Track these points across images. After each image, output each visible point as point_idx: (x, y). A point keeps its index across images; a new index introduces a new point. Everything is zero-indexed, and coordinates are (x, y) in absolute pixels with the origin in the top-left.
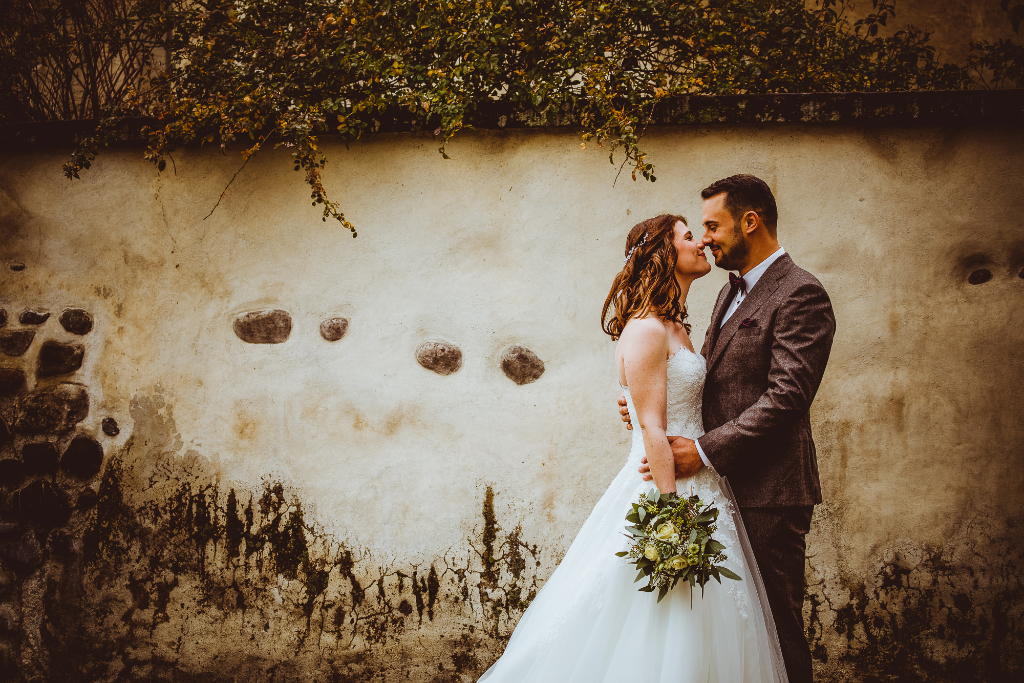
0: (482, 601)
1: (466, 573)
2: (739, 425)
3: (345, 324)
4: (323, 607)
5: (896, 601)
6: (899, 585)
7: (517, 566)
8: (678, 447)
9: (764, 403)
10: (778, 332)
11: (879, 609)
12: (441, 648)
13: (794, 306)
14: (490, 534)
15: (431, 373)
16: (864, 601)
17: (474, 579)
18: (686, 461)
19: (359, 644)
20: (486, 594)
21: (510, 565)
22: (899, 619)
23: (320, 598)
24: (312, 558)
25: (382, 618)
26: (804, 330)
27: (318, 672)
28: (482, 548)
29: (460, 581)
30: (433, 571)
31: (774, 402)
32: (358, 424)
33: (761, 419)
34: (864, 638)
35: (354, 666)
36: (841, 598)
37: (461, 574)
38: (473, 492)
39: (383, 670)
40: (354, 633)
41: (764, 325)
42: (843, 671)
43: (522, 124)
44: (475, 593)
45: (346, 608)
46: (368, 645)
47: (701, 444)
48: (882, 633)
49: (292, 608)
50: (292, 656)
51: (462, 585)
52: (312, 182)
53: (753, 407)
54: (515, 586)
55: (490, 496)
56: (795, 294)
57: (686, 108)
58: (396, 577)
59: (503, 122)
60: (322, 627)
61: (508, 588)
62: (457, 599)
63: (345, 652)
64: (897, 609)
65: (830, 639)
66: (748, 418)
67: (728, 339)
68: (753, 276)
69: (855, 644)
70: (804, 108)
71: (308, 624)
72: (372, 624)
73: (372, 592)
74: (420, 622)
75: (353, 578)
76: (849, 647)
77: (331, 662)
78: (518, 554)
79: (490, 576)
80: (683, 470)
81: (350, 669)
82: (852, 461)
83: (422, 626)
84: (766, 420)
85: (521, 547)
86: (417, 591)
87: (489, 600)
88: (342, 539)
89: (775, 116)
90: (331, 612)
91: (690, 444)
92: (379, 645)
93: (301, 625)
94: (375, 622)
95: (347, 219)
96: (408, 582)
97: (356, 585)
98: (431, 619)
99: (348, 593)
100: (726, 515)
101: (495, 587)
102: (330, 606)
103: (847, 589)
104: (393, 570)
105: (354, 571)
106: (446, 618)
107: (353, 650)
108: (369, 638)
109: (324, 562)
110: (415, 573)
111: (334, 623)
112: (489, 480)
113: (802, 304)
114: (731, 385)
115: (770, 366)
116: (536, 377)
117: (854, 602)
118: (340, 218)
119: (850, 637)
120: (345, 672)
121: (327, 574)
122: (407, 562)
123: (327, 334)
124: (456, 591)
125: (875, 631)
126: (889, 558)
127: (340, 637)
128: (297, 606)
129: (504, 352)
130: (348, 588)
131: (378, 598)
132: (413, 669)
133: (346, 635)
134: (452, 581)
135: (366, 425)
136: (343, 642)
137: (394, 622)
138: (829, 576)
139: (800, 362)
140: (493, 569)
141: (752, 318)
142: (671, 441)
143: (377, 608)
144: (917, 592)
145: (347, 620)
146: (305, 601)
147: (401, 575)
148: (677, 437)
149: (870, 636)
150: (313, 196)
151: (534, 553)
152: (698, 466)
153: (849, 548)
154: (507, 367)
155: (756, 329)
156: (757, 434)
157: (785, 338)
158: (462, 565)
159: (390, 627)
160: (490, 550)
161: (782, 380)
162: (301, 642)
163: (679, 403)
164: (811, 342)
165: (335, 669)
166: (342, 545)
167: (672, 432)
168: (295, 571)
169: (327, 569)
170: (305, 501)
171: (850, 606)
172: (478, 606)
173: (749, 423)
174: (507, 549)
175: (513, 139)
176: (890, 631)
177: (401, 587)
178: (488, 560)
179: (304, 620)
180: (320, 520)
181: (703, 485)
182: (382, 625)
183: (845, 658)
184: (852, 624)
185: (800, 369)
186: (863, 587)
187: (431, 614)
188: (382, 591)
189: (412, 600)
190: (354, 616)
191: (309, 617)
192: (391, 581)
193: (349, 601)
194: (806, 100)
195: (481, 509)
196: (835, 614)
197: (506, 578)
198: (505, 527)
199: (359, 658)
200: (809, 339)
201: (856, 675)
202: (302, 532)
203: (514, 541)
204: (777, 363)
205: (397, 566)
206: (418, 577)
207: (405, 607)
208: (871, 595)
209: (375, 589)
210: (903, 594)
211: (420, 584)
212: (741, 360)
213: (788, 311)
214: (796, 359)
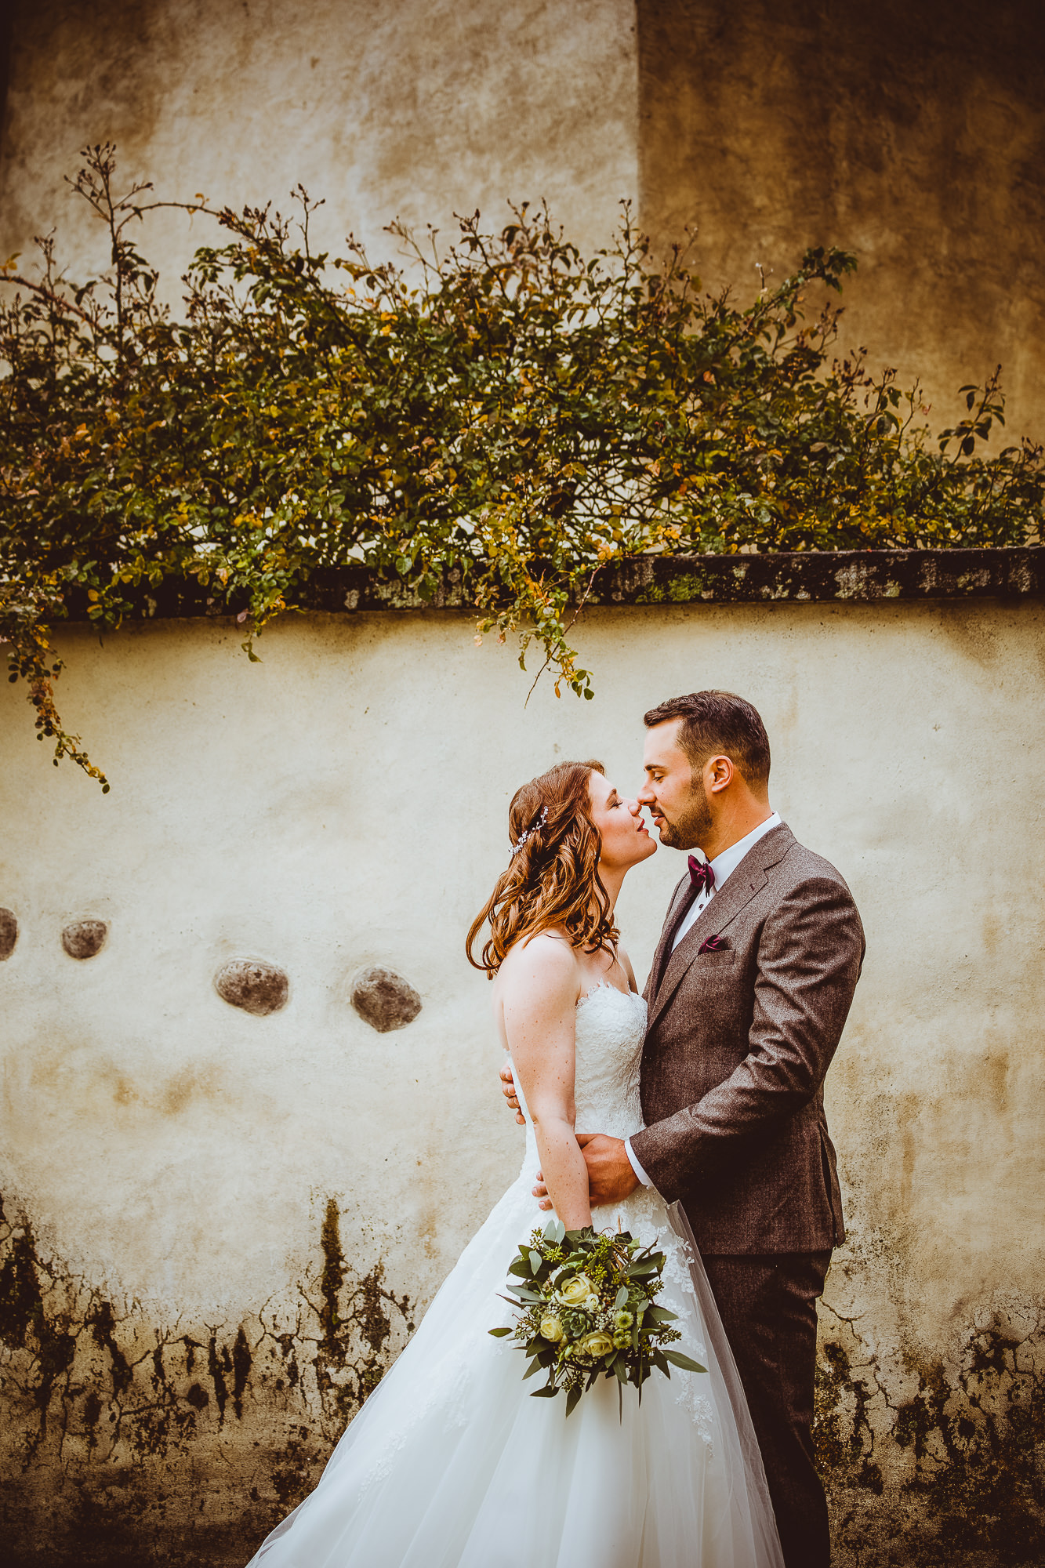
0: (321, 1388)
1: (295, 1341)
2: (697, 1116)
3: (102, 931)
4: (66, 1394)
5: (995, 1392)
6: (1001, 1367)
7: (377, 1330)
8: (594, 1153)
9: (742, 1078)
10: (765, 959)
11: (967, 1406)
12: (255, 1463)
13: (791, 916)
14: (333, 1277)
15: (238, 1012)
16: (942, 1395)
17: (307, 1351)
18: (608, 1177)
19: (124, 1454)
20: (327, 1375)
21: (366, 1328)
22: (1001, 1424)
23: (61, 1380)
24: (48, 1314)
25: (161, 1413)
26: (809, 956)
27: (59, 1500)
28: (319, 1300)
29: (285, 1354)
30: (242, 1337)
31: (757, 1078)
32: (122, 1094)
33: (734, 1107)
34: (942, 1453)
35: (116, 1491)
36: (905, 1388)
37: (286, 1342)
38: (306, 1208)
39: (162, 1497)
40: (115, 1437)
41: (741, 946)
42: (909, 1508)
43: (382, 605)
44: (309, 1373)
45: (103, 1396)
46: (137, 1457)
47: (634, 1146)
48: (972, 1446)
49: (17, 1394)
50: (17, 1473)
51: (289, 1360)
52: (37, 701)
53: (724, 1086)
54: (373, 1362)
55: (333, 1214)
56: (794, 895)
57: (649, 576)
58: (182, 1346)
59: (352, 600)
60: (64, 1426)
61: (362, 1367)
62: (280, 1383)
63: (101, 1468)
64: (997, 1405)
65: (886, 1456)
66: (715, 1104)
67: (683, 969)
68: (725, 864)
69: (928, 1464)
70: (841, 576)
71: (43, 1421)
72: (145, 1423)
73: (145, 1369)
74: (221, 1420)
75: (113, 1346)
76: (919, 1468)
77: (79, 1483)
78: (378, 1310)
79: (334, 1348)
80: (603, 1192)
81: (110, 1496)
82: (922, 1160)
83: (225, 1427)
84: (745, 1108)
85: (383, 1300)
86: (216, 1370)
87: (332, 1386)
88: (97, 1283)
89: (794, 591)
90: (79, 1401)
91: (616, 1147)
92: (155, 1457)
93: (32, 1423)
94: (148, 1419)
95: (93, 762)
96: (201, 1354)
97: (118, 1357)
98: (239, 1416)
99: (105, 1372)
100: (677, 1266)
101: (341, 1364)
102: (78, 1392)
103: (914, 1373)
104: (177, 1334)
105: (116, 1336)
106: (262, 1414)
107: (114, 1465)
108: (140, 1446)
109: (67, 1320)
110: (213, 1341)
111: (84, 1420)
112: (332, 1188)
113: (805, 913)
114: (688, 1048)
115: (751, 1018)
116: (408, 1019)
117: (927, 1394)
118: (82, 760)
119: (920, 1451)
120: (102, 1500)
121: (72, 1341)
122: (200, 1322)
123: (74, 947)
124: (278, 1369)
125: (960, 1443)
126: (984, 1321)
127: (93, 1443)
128: (25, 1391)
129: (356, 979)
130: (106, 1364)
131: (154, 1380)
132: (210, 1497)
133: (104, 1440)
134: (273, 1354)
135: (136, 1096)
136: (99, 1452)
137: (180, 1419)
138: (884, 1352)
139: (802, 1010)
140: (338, 1334)
141: (722, 936)
142: (583, 1143)
143: (151, 1396)
144: (1029, 1379)
145: (105, 1415)
146: (39, 1383)
147: (190, 1343)
148: (595, 1136)
149: (952, 1451)
150: (38, 724)
151: (404, 1308)
152: (629, 1184)
153: (917, 1305)
154: (361, 1002)
155: (728, 954)
156: (728, 1132)
157: (777, 970)
158: (289, 1328)
159: (173, 1429)
160: (333, 1303)
161: (771, 1041)
162: (32, 1451)
163: (596, 1077)
164: (820, 977)
165: (86, 1495)
166: (96, 1293)
167: (587, 1127)
168: (21, 1334)
169: (72, 1331)
170: (39, 1220)
171: (919, 1401)
172: (313, 1396)
173: (715, 1114)
174: (360, 1302)
175: (370, 628)
176: (985, 1443)
177: (190, 1362)
178: (329, 1319)
179: (36, 1415)
180: (61, 1251)
181: (641, 1216)
182: (161, 1424)
183: (913, 1487)
184: (922, 1430)
185: (801, 1022)
186: (941, 1370)
187: (239, 1408)
188: (159, 1370)
189: (209, 1384)
190: (116, 1409)
191: (44, 1409)
192: (174, 1352)
193: (108, 1384)
194: (845, 563)
195: (318, 1236)
196: (896, 1414)
197: (359, 1349)
198: (358, 1265)
199: (124, 1477)
200: (816, 972)
201: (930, 1515)
202: (32, 1270)
203: (371, 1289)
204: (763, 1012)
205: (185, 1329)
206: (218, 1346)
207: (197, 1396)
208: (954, 1382)
209: (149, 1364)
210: (1007, 1381)
211: (221, 1359)
212: (704, 1006)
213: (780, 923)
214: (795, 1005)
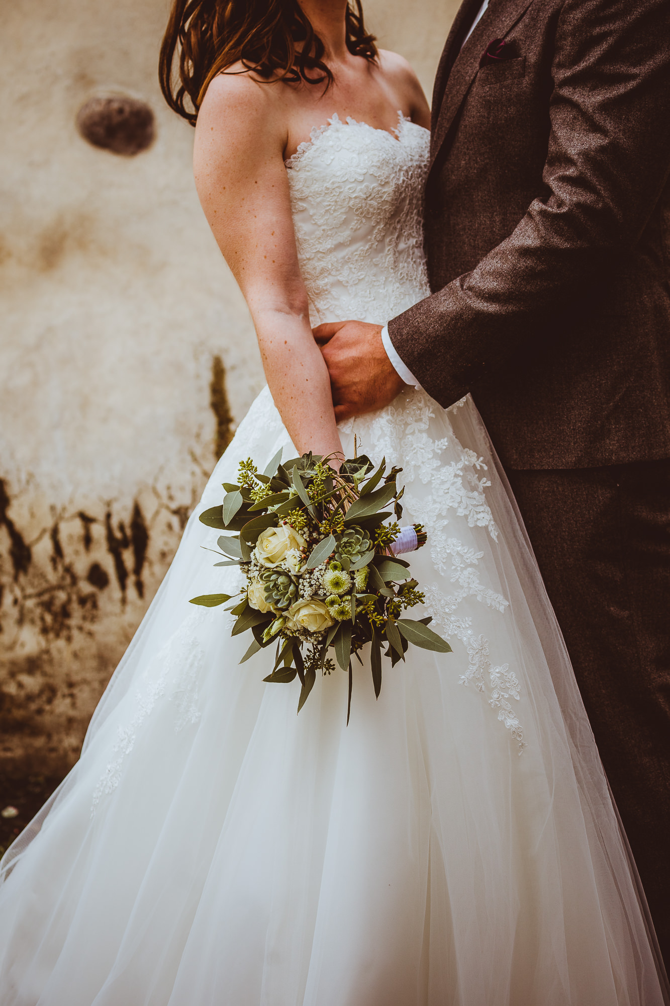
2: (470, 288)
8: (341, 347)
9: (526, 233)
10: (561, 66)
15: (102, 155)
18: (359, 378)
19: (30, 640)
25: (63, 596)
30: (137, 512)
31: (543, 232)
33: (515, 275)
35: (25, 679)
37: (182, 515)
38: (192, 368)
39: (71, 685)
40: (20, 622)
41: (531, 53)
45: (5, 580)
46: (43, 644)
47: (392, 333)
53: (504, 245)
55: (219, 372)
58: (78, 523)
63: (9, 656)
66: (492, 271)
72: (47, 606)
73: (42, 550)
74: (124, 601)
75: (11, 526)
80: (356, 398)
81: (20, 685)
83: (129, 608)
84: (529, 275)
86: (115, 547)
91: (369, 336)
92: (61, 643)
94: (51, 602)
96: (98, 531)
97: (16, 537)
98: (141, 596)
99: (5, 554)
104: (72, 510)
105: (11, 514)
107: (21, 653)
108: (45, 631)
110: (109, 516)
112: (217, 344)
115: (545, 150)
120: (13, 689)
122: (94, 496)
131: (53, 560)
133: (10, 625)
134: (170, 527)
135: (10, 255)
137: (83, 601)
139: (603, 131)
141: (508, 39)
142: (323, 338)
143: (53, 577)
145: (8, 599)
147: (86, 520)
148: (343, 325)
152: (389, 386)
155: (516, 64)
156: (510, 308)
157: (572, 81)
158: (183, 499)
159: (77, 611)
161: (564, 179)
164: (631, 85)
173: (491, 284)
177: (87, 540)
181: (415, 426)
182: (64, 607)
185: (602, 149)
187: (140, 588)
188: (58, 550)
189: (108, 564)
190: (18, 593)
192: (71, 529)
193: (9, 567)
195: (206, 398)
199: (33, 665)
200: (625, 78)
205: (79, 504)
206: (115, 522)
207: (97, 576)
209: (47, 544)
211: (118, 535)
213: (578, 15)
214: (595, 128)
